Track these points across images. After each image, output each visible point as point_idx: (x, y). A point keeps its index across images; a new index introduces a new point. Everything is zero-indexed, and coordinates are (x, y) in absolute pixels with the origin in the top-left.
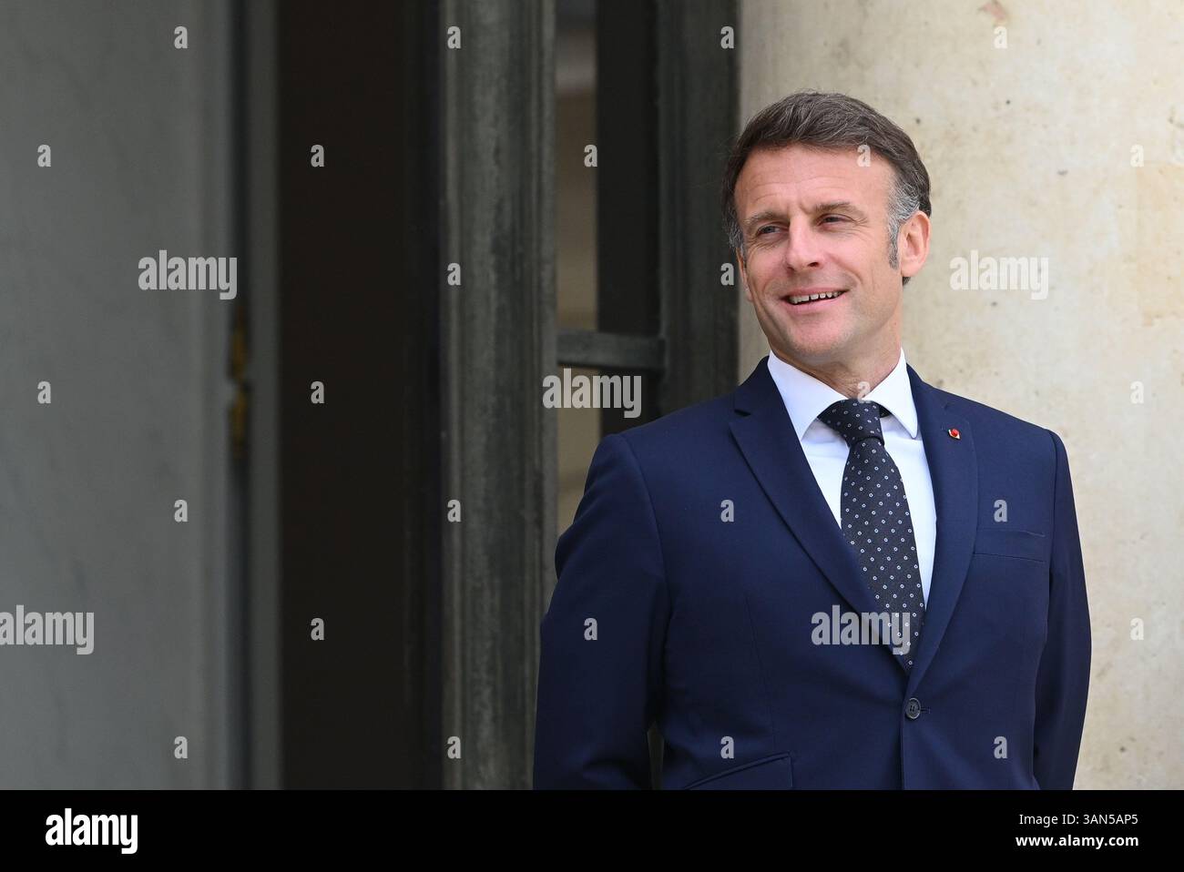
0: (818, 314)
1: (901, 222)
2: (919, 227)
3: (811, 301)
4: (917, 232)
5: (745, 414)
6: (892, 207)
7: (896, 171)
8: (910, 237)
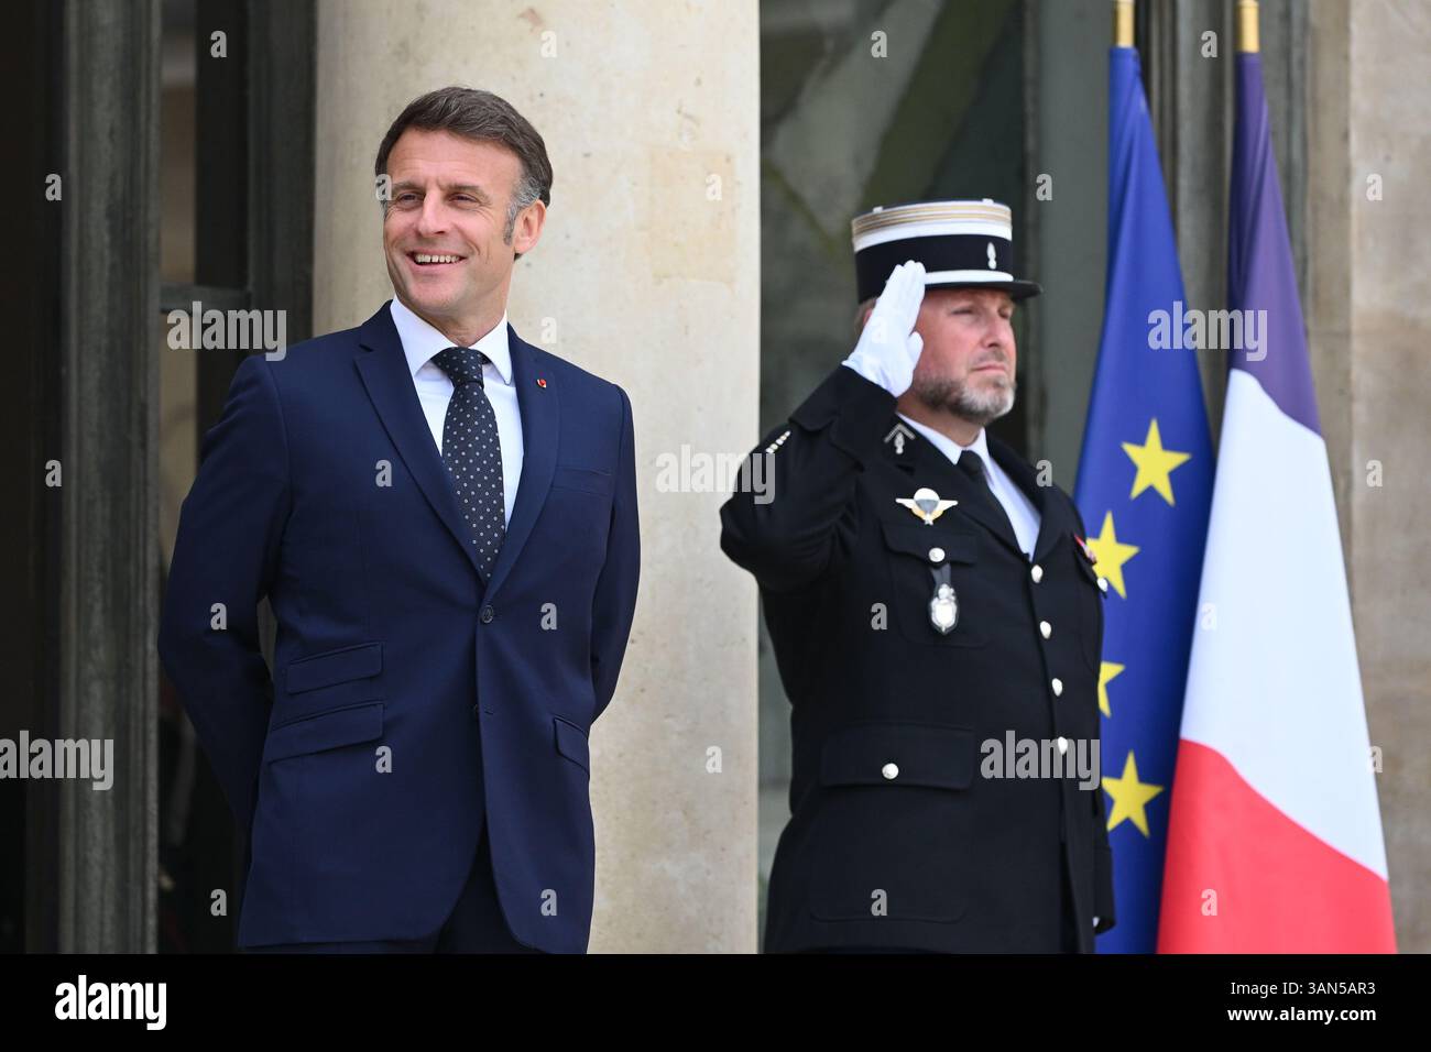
0: (436, 276)
1: (520, 208)
2: (536, 213)
3: (431, 263)
4: (534, 218)
5: (369, 350)
6: (515, 195)
7: (523, 165)
8: (527, 221)
